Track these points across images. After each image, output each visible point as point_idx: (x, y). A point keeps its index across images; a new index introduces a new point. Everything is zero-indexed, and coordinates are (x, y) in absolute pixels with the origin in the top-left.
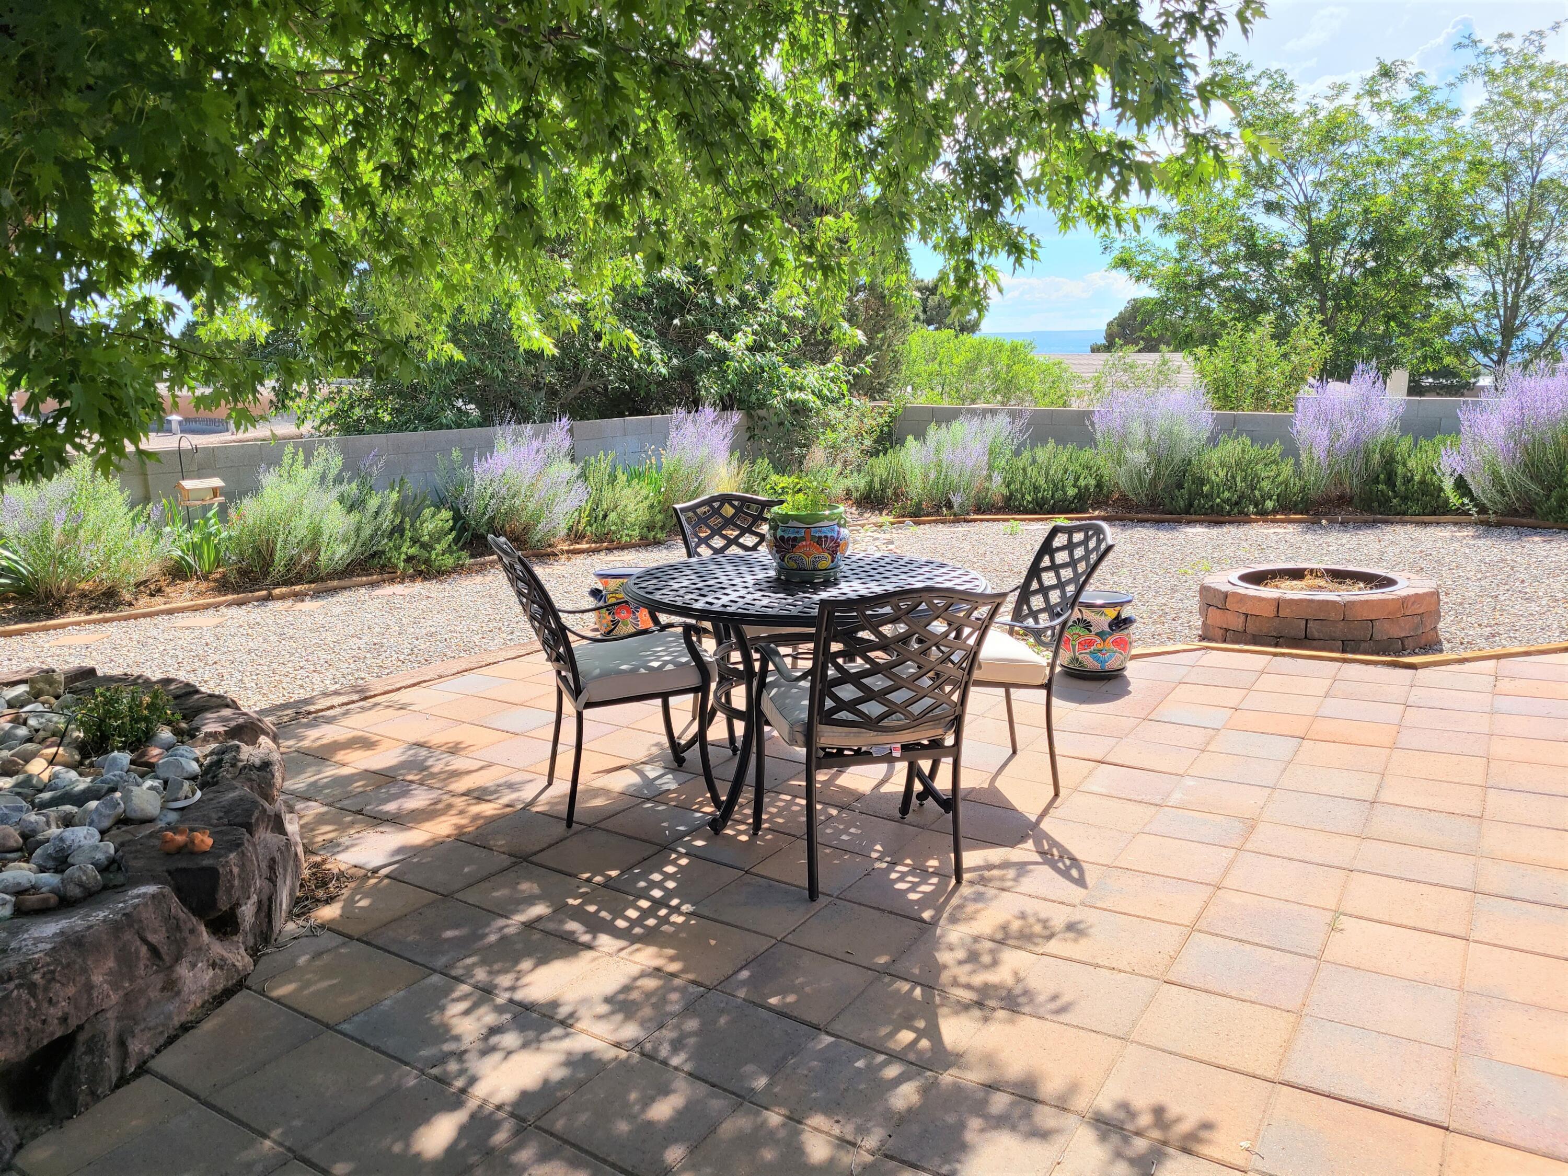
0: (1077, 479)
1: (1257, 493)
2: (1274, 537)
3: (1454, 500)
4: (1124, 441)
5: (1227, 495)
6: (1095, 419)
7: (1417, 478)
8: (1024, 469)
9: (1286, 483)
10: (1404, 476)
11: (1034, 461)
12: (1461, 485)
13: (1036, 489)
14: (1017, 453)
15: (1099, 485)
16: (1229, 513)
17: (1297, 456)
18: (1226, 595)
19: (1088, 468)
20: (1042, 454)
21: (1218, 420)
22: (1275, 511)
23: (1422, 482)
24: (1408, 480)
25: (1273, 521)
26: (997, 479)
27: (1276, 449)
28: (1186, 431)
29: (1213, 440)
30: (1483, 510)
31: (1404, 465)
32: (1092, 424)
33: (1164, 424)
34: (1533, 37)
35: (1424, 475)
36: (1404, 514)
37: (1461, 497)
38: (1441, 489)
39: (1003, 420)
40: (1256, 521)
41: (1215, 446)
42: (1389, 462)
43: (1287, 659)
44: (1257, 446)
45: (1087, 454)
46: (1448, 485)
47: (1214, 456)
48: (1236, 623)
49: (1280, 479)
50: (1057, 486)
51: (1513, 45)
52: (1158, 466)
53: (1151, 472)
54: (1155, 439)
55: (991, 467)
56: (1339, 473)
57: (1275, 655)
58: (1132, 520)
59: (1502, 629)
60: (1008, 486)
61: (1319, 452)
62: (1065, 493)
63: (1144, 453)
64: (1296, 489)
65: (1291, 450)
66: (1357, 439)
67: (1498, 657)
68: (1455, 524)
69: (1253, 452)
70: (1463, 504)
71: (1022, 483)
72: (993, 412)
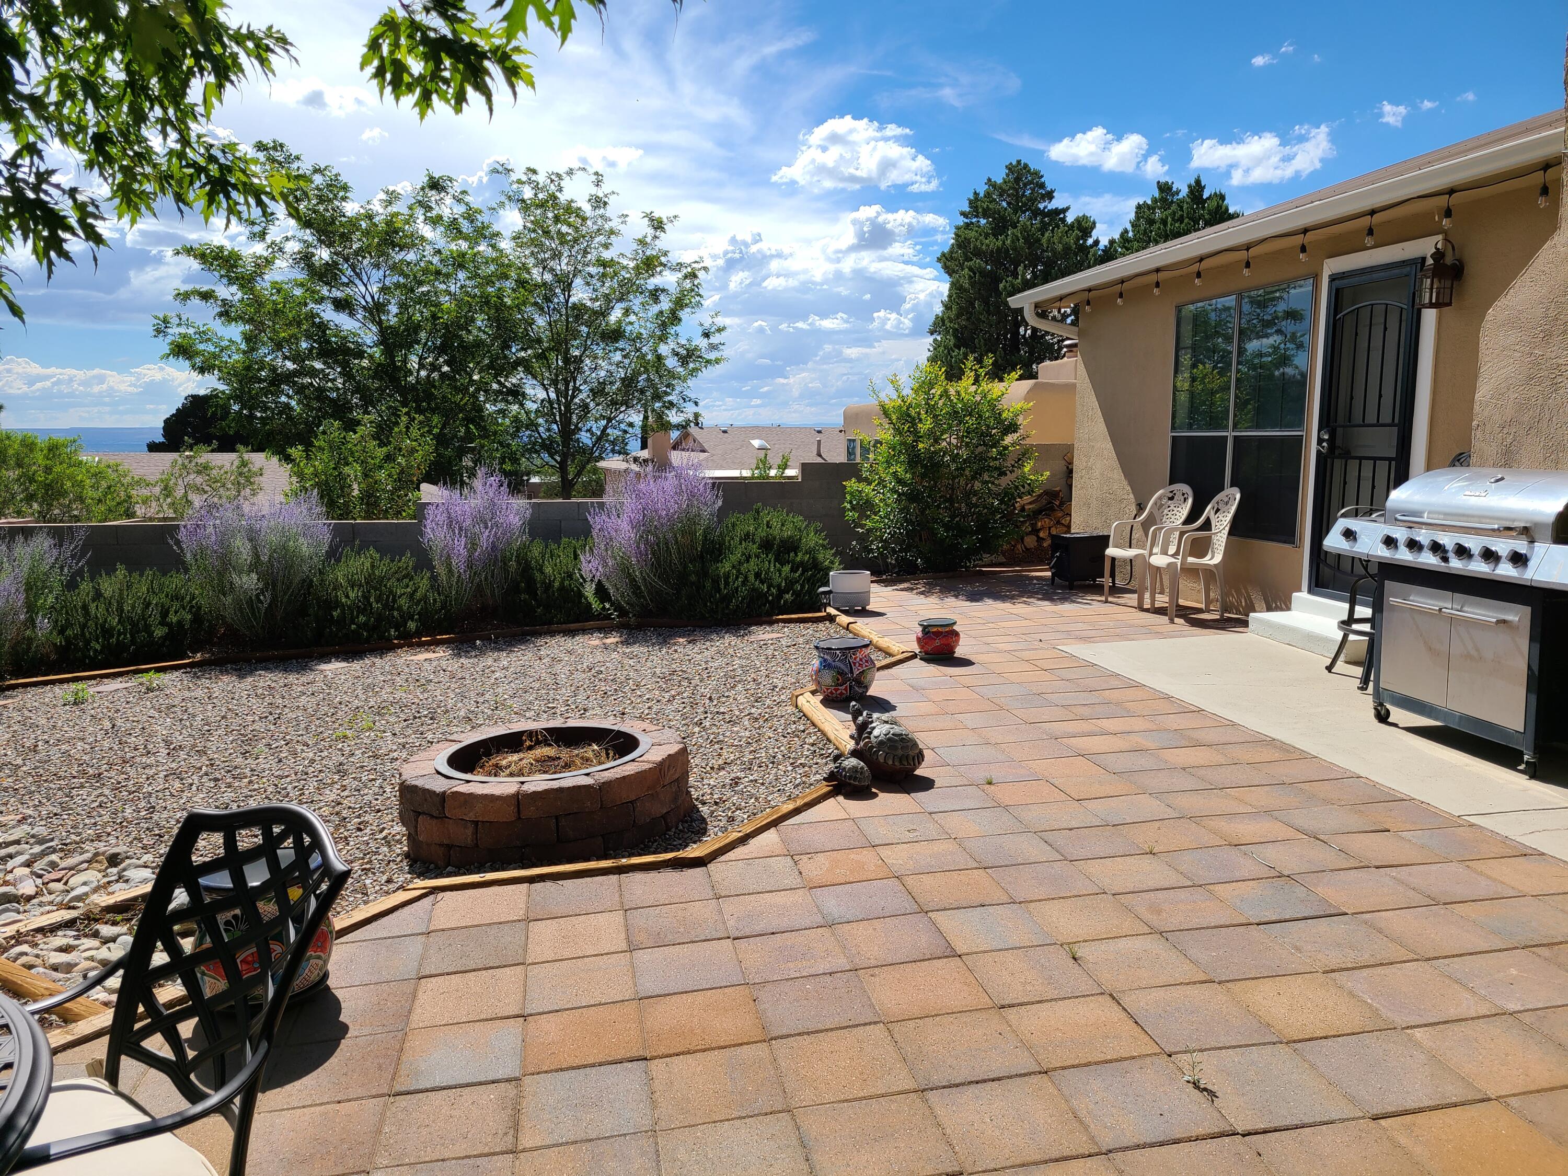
0: (165, 613)
1: (395, 613)
2: (426, 664)
3: (596, 605)
4: (226, 562)
5: (362, 619)
6: (182, 535)
7: (557, 584)
8: (85, 607)
9: (425, 598)
10: (544, 582)
11: (98, 595)
12: (601, 592)
13: (107, 632)
14: (71, 585)
15: (197, 618)
16: (367, 641)
17: (431, 568)
18: (442, 797)
19: (177, 597)
20: (109, 586)
21: (336, 530)
22: (419, 634)
23: (562, 588)
24: (548, 586)
25: (421, 645)
26: (44, 624)
27: (407, 561)
28: (305, 547)
29: (334, 554)
30: (622, 612)
31: (541, 570)
32: (178, 543)
33: (274, 538)
34: (553, 177)
35: (563, 579)
36: (550, 623)
37: (602, 602)
38: (580, 595)
39: (43, 544)
40: (400, 646)
41: (338, 561)
42: (526, 569)
43: (548, 884)
44: (387, 561)
45: (175, 581)
46: (589, 591)
47: (340, 575)
48: (465, 836)
49: (418, 595)
50: (138, 625)
51: (541, 179)
52: (274, 589)
53: (266, 599)
54: (264, 559)
55: (31, 608)
56: (479, 585)
57: (531, 880)
58: (248, 661)
59: (736, 771)
60: (62, 632)
61: (459, 562)
62: (150, 634)
63: (254, 576)
64: (438, 604)
65: (424, 560)
66: (494, 547)
67: (774, 823)
68: (600, 630)
69: (383, 568)
70: (604, 608)
71: (84, 626)
72: (27, 533)
